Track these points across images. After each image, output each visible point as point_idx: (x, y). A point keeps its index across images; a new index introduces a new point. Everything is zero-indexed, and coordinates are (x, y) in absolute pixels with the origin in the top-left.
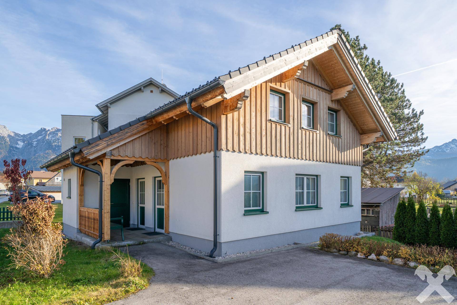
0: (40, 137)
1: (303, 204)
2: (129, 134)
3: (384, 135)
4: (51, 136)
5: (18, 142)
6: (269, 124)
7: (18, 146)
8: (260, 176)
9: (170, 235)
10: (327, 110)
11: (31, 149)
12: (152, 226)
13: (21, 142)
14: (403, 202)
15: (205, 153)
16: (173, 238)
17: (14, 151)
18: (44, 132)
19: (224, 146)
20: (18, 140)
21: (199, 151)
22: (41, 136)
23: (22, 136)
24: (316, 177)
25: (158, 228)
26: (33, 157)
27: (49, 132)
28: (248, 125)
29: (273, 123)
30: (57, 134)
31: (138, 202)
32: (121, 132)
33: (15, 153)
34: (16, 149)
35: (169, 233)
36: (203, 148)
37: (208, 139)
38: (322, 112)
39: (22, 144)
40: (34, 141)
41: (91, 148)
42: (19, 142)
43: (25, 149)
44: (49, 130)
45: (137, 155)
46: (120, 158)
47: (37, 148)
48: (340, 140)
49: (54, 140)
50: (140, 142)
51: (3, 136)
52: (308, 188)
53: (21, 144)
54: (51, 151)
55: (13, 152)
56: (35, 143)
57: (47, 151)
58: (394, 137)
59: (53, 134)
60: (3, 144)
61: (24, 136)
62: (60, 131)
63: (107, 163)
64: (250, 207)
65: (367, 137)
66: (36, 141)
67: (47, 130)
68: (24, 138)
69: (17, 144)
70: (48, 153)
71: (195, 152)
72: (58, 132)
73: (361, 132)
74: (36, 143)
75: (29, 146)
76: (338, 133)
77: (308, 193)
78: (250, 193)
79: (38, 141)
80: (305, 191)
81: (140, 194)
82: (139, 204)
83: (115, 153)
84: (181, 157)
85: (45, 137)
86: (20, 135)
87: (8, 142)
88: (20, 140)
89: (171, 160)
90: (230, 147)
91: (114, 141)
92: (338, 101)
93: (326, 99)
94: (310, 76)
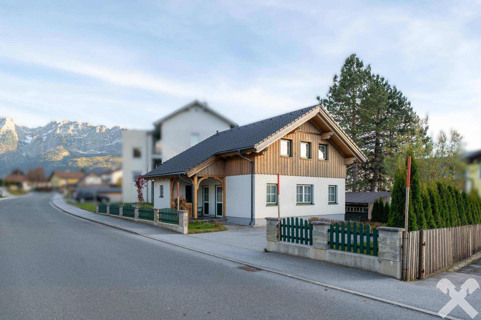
0: (50, 132)
1: (302, 201)
2: (207, 164)
3: (358, 159)
4: (62, 130)
5: (26, 136)
6: (280, 159)
7: (26, 141)
8: (275, 186)
9: (227, 218)
10: (318, 145)
11: (41, 145)
12: (214, 214)
13: (29, 136)
14: (377, 202)
15: (247, 174)
16: (228, 219)
17: (22, 146)
18: (54, 125)
19: (256, 172)
20: (26, 134)
21: (243, 173)
22: (52, 130)
23: (31, 130)
24: (311, 186)
25: (218, 215)
26: (43, 153)
27: (60, 126)
28: (269, 160)
29: (282, 157)
30: (69, 128)
31: (203, 200)
32: (203, 163)
33: (23, 149)
34: (24, 145)
35: (225, 217)
36: (246, 172)
37: (248, 168)
38: (314, 147)
39: (31, 138)
40: (44, 136)
41: (190, 172)
42: (28, 137)
43: (34, 144)
44: (60, 123)
45: (210, 174)
46: (202, 176)
47: (47, 144)
48: (328, 163)
49: (65, 134)
50: (211, 167)
51: (11, 130)
52: (305, 192)
53: (29, 140)
54: (62, 147)
55: (21, 148)
56: (44, 138)
57: (58, 147)
58: (366, 160)
59: (64, 128)
60: (10, 139)
61: (33, 130)
62: (72, 125)
63: (196, 179)
64: (270, 202)
65: (348, 160)
66: (46, 136)
67: (58, 123)
68: (33, 132)
69: (25, 139)
70: (59, 150)
71: (241, 173)
72: (70, 125)
73: (344, 156)
74: (46, 137)
75: (39, 141)
76: (327, 159)
77: (305, 195)
78: (270, 195)
79: (48, 135)
80: (304, 194)
81: (205, 195)
82: (204, 201)
83: (200, 173)
84: (233, 175)
85: (56, 130)
86: (28, 128)
87: (15, 137)
88: (29, 134)
89: (227, 176)
90: (259, 171)
91: (200, 168)
92: (327, 140)
93: (317, 139)
94: (306, 128)
